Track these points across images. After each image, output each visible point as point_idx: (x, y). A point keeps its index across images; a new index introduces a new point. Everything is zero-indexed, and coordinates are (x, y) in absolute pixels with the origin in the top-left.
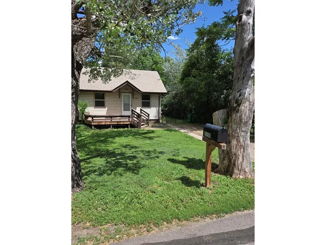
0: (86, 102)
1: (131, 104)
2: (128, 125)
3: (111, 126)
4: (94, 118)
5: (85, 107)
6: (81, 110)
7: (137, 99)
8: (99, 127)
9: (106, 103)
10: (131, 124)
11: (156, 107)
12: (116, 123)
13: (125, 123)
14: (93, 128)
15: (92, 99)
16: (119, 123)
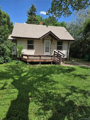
0: (22, 45)
1: (50, 48)
2: (51, 62)
3: (40, 63)
4: (29, 57)
5: (22, 49)
6: (19, 51)
7: (54, 44)
8: (32, 63)
9: (35, 47)
10: (53, 62)
11: (66, 50)
12: (43, 61)
13: (49, 61)
14: (28, 64)
15: (25, 44)
16: (45, 61)
